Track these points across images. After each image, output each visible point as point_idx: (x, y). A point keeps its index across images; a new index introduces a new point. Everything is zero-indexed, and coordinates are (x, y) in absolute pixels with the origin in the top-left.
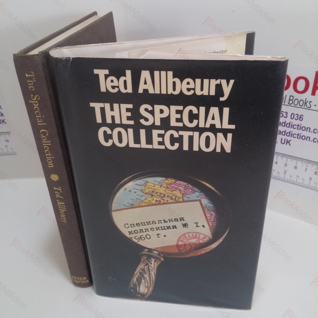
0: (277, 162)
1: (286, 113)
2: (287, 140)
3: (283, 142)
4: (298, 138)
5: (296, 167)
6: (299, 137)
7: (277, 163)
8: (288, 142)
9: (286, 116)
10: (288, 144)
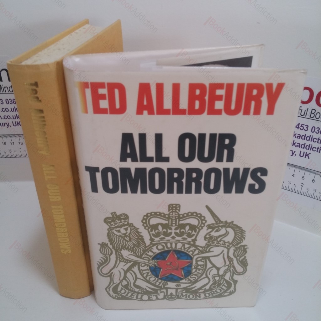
0: (294, 174)
1: (307, 126)
2: (306, 153)
3: (302, 155)
4: (317, 152)
5: (313, 181)
6: (319, 151)
7: (294, 176)
8: (307, 155)
9: (306, 129)
10: (307, 157)
